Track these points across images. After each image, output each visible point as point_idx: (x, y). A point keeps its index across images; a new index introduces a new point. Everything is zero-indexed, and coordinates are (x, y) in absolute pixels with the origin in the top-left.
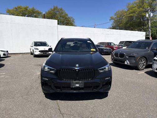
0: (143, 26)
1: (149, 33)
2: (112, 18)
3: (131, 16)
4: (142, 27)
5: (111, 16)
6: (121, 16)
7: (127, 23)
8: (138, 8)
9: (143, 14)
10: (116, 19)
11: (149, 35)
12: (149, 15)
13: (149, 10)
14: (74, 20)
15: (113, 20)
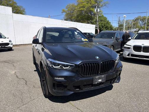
0: (91, 19)
1: (97, 26)
2: (64, 11)
3: (81, 10)
4: (90, 21)
5: (63, 9)
6: (72, 9)
7: (78, 17)
8: (87, 3)
9: (91, 9)
10: (68, 13)
11: (97, 28)
12: (97, 10)
13: (97, 6)
14: (25, 9)
15: (65, 13)
